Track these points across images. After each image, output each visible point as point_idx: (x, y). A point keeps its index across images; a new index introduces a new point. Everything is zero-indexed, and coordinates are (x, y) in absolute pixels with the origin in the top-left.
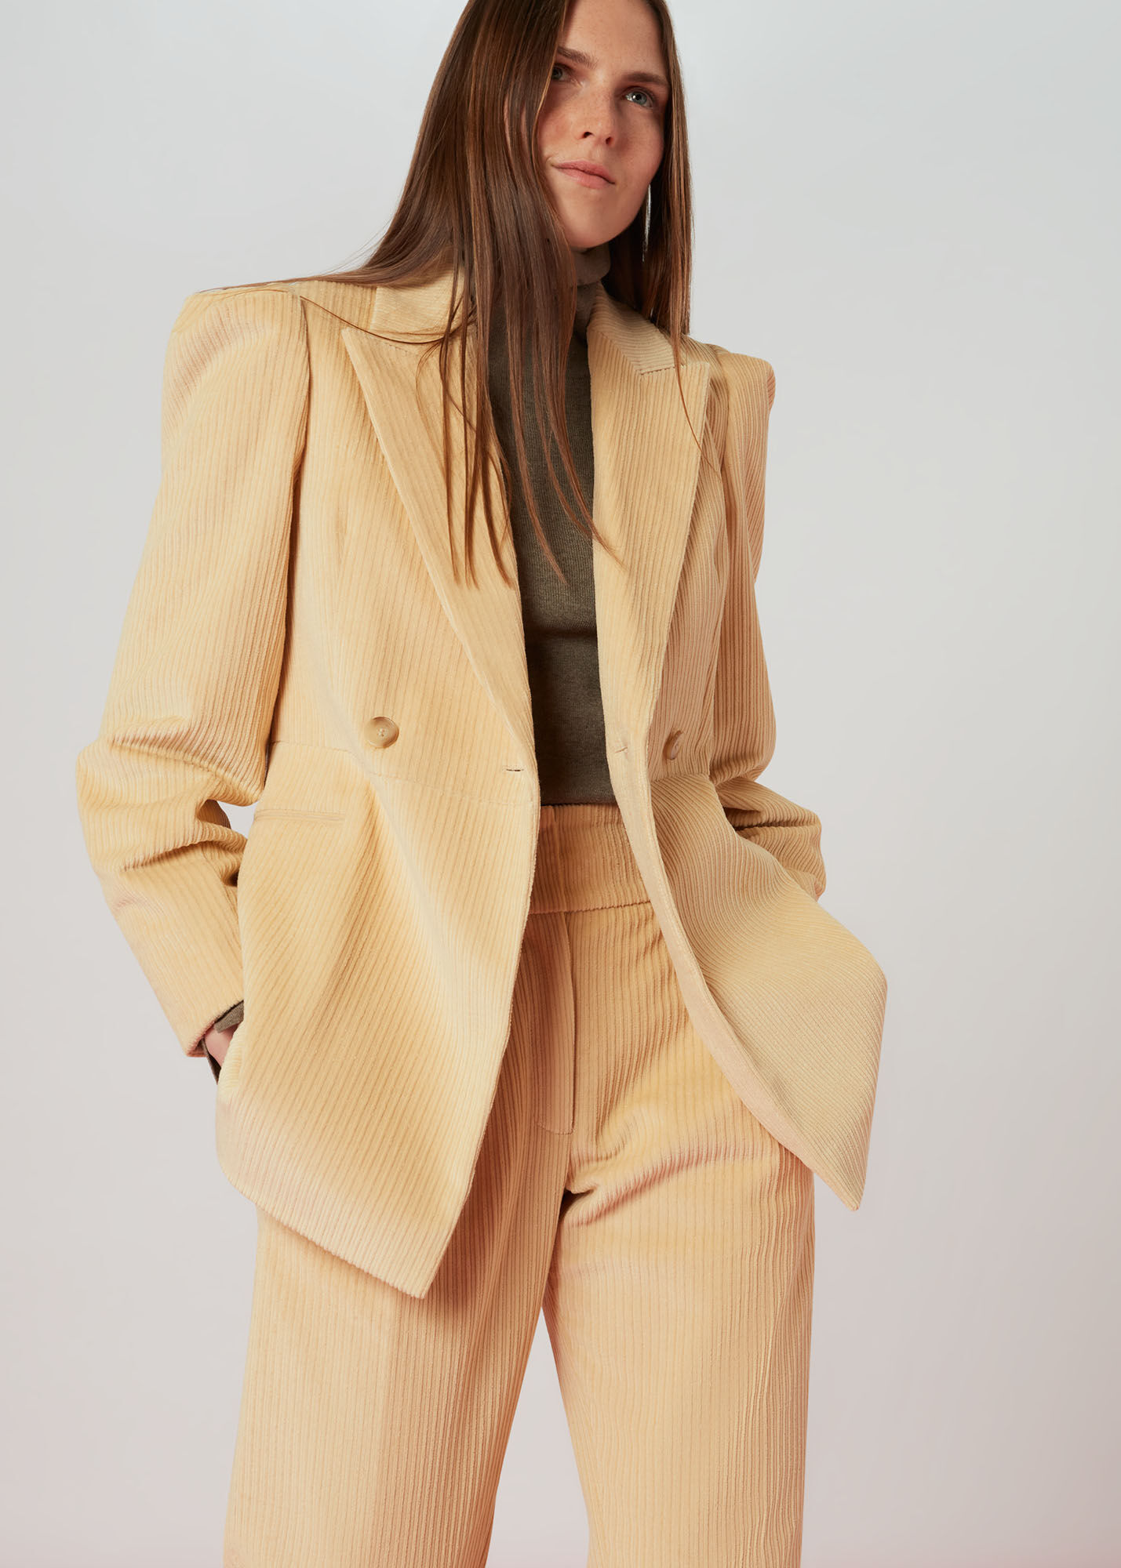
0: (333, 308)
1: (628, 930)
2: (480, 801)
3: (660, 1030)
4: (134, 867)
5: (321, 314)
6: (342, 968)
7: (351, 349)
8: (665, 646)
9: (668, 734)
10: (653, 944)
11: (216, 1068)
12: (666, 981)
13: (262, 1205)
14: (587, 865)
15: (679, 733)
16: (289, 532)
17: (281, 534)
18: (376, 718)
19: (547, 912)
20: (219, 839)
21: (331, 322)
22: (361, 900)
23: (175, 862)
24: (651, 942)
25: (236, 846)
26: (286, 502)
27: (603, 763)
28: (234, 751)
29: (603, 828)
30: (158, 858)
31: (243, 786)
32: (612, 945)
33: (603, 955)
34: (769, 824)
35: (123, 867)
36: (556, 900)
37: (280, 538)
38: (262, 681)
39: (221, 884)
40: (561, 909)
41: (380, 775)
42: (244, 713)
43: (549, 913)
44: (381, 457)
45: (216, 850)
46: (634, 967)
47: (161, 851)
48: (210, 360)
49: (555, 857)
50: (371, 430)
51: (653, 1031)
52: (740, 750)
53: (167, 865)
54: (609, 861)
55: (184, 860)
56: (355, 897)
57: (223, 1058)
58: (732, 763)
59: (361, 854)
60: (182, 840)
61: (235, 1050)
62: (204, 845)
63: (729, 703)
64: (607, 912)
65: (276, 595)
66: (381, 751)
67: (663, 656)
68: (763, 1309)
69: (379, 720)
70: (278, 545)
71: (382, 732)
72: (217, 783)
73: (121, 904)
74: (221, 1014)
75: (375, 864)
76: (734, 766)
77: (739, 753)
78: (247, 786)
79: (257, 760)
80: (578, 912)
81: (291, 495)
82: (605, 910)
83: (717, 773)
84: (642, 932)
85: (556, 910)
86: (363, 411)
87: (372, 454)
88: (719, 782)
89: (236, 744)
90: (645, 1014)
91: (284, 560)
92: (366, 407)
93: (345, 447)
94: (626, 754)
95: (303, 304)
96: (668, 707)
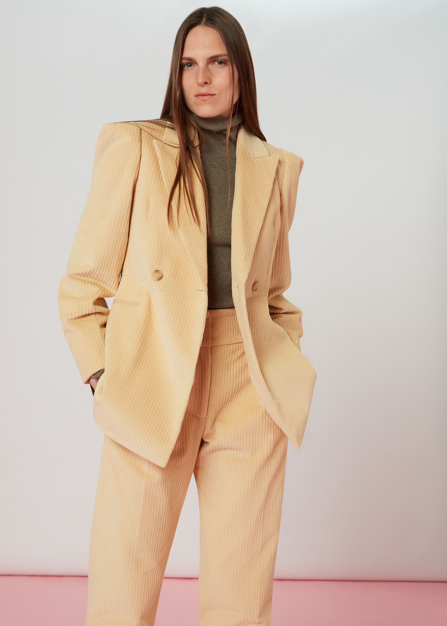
0: (151, 132)
1: (232, 352)
2: (189, 301)
3: (240, 386)
4: (71, 320)
5: (146, 134)
6: (138, 357)
7: (155, 146)
8: (253, 253)
9: (254, 282)
10: (240, 357)
11: (93, 391)
12: (243, 370)
13: (106, 433)
14: (220, 330)
15: (257, 282)
16: (131, 205)
17: (128, 206)
18: (156, 270)
19: (204, 346)
20: (101, 311)
21: (150, 137)
22: (145, 333)
23: (85, 318)
24: (239, 357)
25: (106, 314)
26: (130, 196)
27: (230, 292)
28: (108, 278)
29: (226, 318)
30: (80, 317)
31: (111, 290)
32: (225, 357)
33: (222, 361)
34: (286, 313)
35: (68, 319)
36: (208, 343)
37: (127, 207)
38: (119, 254)
39: (99, 328)
40: (209, 346)
41: (156, 290)
42: (112, 265)
43: (205, 347)
44: (163, 182)
45: (100, 315)
46: (232, 365)
47: (81, 315)
48: (109, 146)
49: (209, 328)
50: (160, 173)
51: (237, 386)
52: (279, 286)
53: (82, 319)
54: (227, 329)
55: (88, 318)
56: (143, 332)
57: (96, 387)
58: (276, 290)
59: (145, 317)
60: (88, 312)
61: (99, 385)
62: (95, 313)
63: (276, 270)
64: (225, 346)
65: (125, 226)
66: (157, 282)
67: (252, 257)
68: (264, 483)
69: (157, 271)
70: (127, 210)
71: (158, 275)
72: (101, 292)
73: (66, 331)
74: (95, 373)
75: (150, 320)
76: (276, 292)
77: (278, 287)
78: (112, 290)
79: (116, 281)
80: (215, 346)
81: (132, 193)
82: (224, 346)
83: (270, 294)
84: (236, 353)
85: (208, 346)
86: (158, 167)
87: (160, 182)
88: (271, 297)
89: (109, 276)
90: (235, 381)
91: (128, 215)
92: (159, 165)
93: (151, 179)
94: (238, 289)
95: (140, 129)
96: (253, 273)
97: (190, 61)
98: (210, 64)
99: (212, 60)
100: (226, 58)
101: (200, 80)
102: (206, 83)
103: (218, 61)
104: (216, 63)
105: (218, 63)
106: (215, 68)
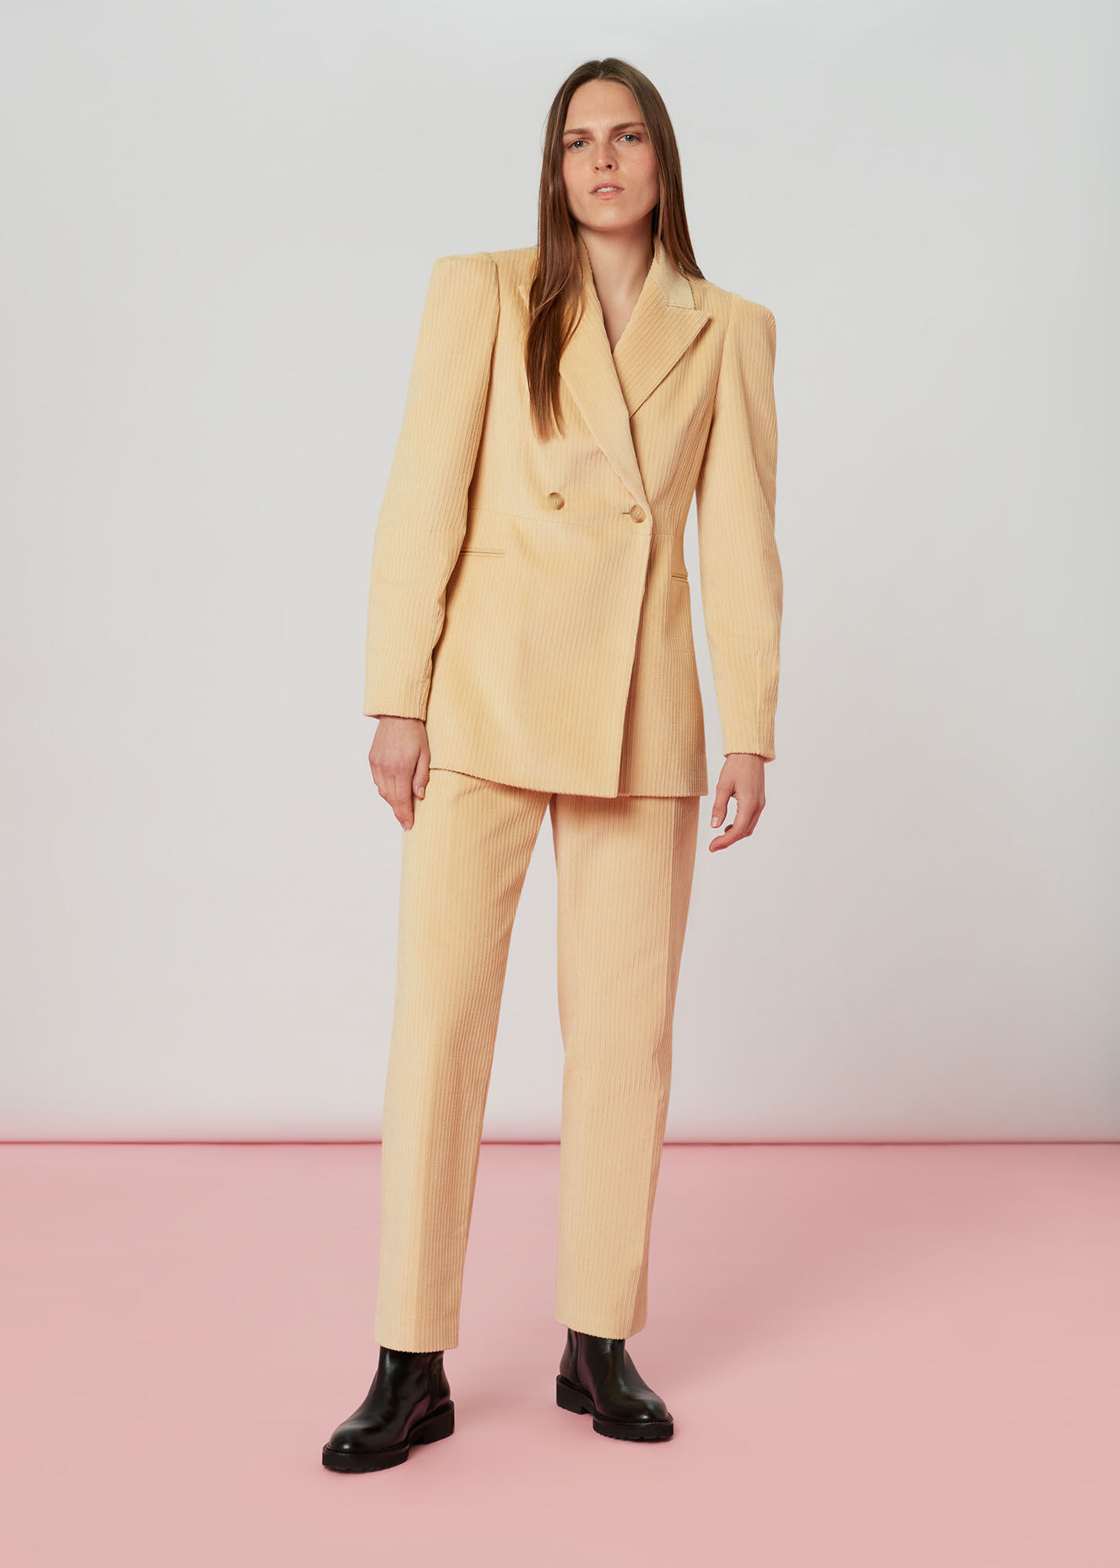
0: (512, 270)
21: (511, 278)
95: (496, 266)
97: (583, 136)
98: (614, 139)
99: (617, 131)
100: (639, 129)
101: (601, 162)
102: (610, 167)
103: (627, 136)
104: (624, 139)
105: (627, 139)
106: (623, 147)
